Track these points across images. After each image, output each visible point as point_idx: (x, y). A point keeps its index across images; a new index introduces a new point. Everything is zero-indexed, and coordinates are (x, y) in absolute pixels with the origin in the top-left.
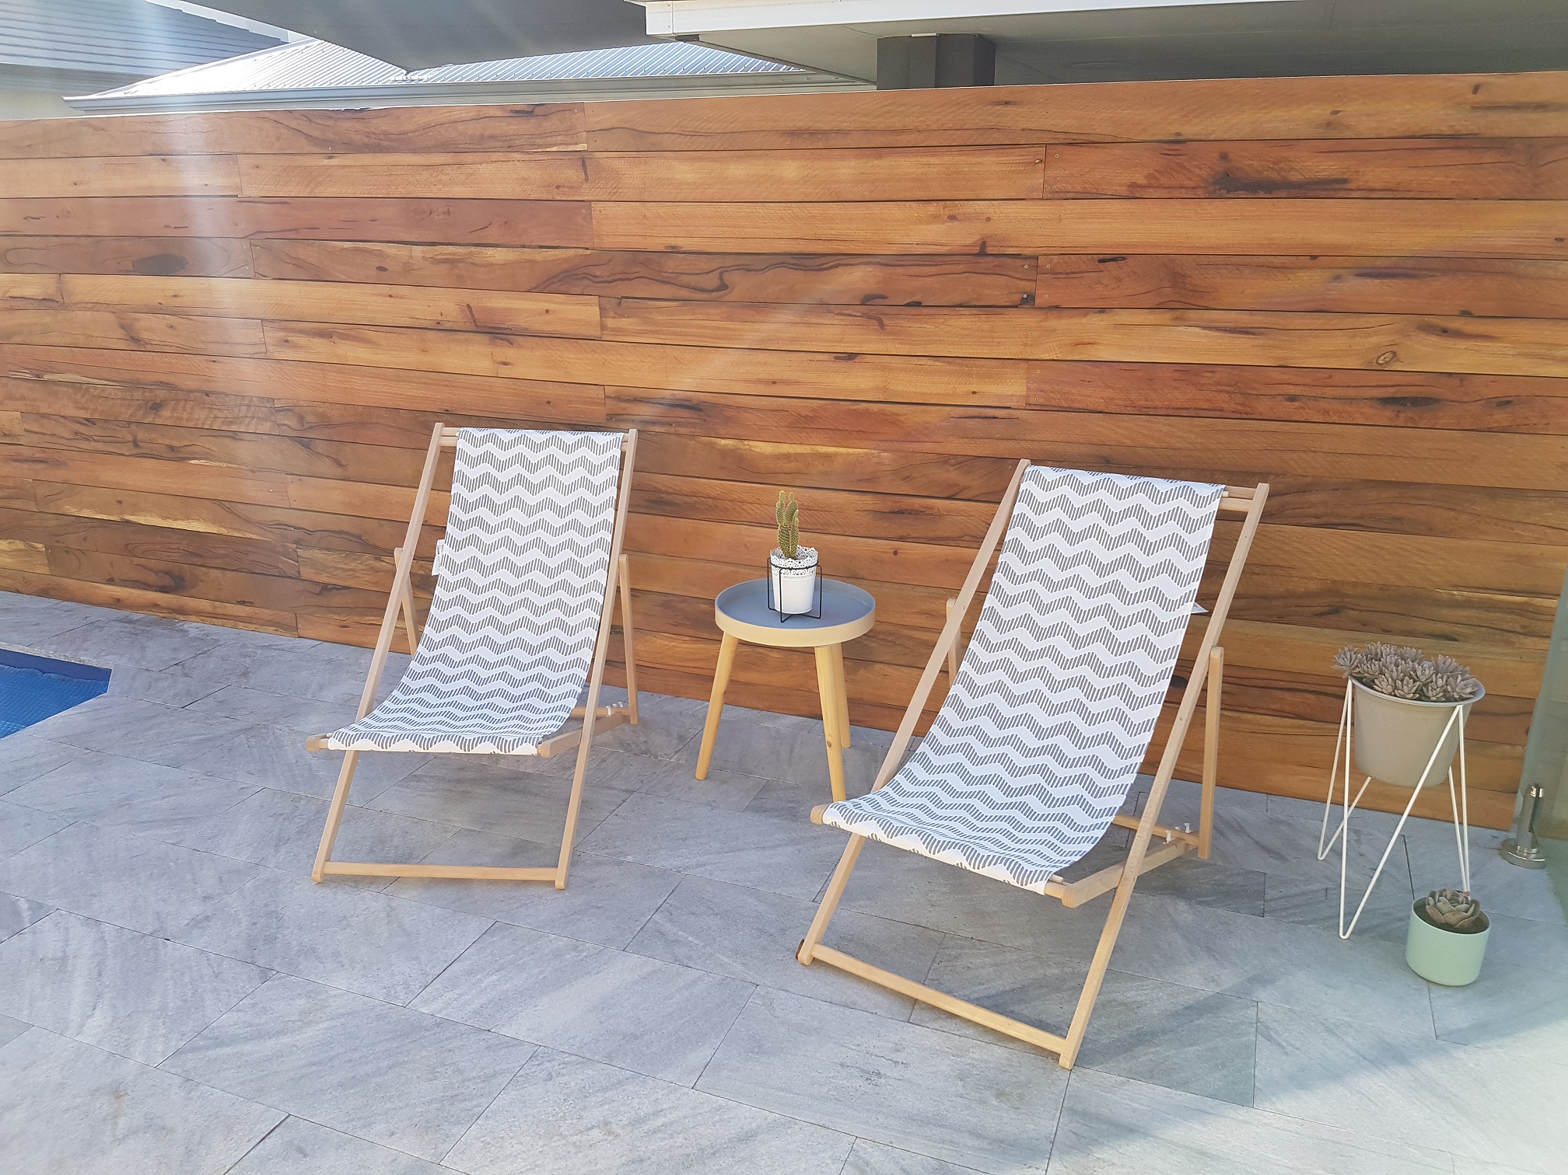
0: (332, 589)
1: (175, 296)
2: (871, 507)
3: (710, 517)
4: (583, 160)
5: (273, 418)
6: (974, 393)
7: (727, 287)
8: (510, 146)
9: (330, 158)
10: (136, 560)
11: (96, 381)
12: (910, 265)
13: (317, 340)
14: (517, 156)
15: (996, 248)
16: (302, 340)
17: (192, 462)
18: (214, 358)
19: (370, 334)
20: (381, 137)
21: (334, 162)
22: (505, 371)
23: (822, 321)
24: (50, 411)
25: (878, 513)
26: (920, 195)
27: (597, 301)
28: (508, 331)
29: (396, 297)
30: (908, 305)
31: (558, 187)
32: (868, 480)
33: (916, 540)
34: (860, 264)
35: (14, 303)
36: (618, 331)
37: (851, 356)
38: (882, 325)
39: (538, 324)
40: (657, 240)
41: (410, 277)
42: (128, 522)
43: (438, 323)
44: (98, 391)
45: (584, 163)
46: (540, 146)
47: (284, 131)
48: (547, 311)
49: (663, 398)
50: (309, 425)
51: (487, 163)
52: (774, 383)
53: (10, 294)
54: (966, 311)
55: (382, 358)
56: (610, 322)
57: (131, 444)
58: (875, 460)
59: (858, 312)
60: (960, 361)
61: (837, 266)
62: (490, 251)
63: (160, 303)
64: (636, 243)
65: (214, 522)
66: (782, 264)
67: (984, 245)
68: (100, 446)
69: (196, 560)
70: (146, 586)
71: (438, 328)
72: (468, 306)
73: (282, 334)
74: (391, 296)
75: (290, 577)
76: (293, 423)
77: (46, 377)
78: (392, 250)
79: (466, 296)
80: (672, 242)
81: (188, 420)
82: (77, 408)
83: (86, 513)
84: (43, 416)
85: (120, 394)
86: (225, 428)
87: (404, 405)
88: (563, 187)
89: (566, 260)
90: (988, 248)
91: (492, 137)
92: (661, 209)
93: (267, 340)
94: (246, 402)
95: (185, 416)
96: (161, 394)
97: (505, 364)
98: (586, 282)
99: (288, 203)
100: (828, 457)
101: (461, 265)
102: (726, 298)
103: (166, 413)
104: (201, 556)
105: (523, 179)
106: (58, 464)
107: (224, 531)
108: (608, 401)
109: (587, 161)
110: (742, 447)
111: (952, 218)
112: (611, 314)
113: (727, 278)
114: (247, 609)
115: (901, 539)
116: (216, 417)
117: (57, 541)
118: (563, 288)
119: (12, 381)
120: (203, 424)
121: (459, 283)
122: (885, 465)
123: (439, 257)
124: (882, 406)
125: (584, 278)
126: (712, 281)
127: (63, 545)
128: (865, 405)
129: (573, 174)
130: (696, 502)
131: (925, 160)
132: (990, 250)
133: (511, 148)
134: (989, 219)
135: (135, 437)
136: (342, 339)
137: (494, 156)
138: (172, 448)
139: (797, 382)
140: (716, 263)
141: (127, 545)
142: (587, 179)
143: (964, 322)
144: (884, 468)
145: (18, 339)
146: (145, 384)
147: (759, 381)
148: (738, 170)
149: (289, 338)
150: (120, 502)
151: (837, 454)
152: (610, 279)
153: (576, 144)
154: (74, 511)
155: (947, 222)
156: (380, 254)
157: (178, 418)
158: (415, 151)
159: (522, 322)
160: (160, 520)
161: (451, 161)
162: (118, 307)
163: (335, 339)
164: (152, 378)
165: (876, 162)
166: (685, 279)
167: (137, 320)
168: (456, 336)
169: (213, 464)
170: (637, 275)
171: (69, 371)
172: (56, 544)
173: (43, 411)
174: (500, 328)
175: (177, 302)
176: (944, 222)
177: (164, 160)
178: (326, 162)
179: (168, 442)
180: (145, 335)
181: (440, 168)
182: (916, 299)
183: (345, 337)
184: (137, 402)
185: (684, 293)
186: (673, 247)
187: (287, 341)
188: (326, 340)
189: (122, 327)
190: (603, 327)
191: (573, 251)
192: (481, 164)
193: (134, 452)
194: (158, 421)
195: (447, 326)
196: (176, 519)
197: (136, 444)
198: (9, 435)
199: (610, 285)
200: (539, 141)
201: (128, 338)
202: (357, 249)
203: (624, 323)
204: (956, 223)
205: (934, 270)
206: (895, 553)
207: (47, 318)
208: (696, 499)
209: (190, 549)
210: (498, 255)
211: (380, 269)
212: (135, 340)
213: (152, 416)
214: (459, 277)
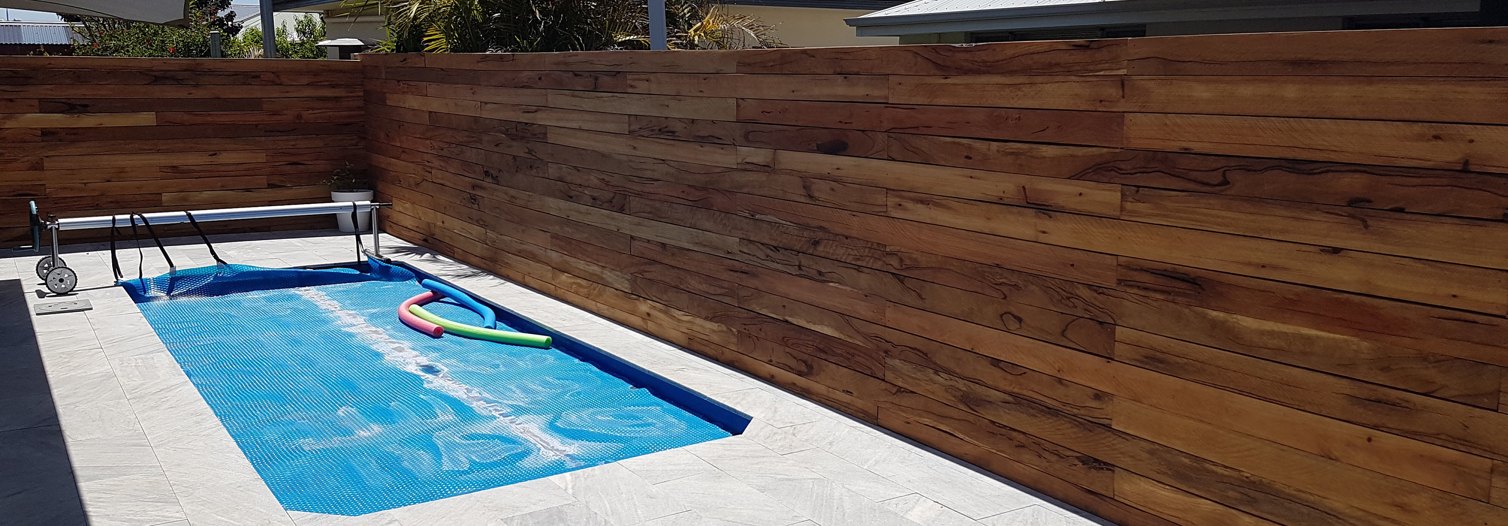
0: (903, 391)
1: (838, 169)
2: (1346, 392)
3: (1198, 379)
4: (1122, 82)
5: (884, 259)
6: (1454, 296)
7: (1228, 183)
8: (1068, 70)
9: (946, 78)
10: (787, 350)
11: (784, 222)
12: (1396, 175)
13: (919, 206)
14: (1073, 78)
15: (1478, 167)
16: (909, 205)
17: (831, 284)
18: (854, 213)
19: (953, 204)
20: (981, 64)
21: (948, 81)
22: (1043, 238)
23: (1310, 217)
24: (755, 239)
25: (1354, 399)
26: (1407, 116)
27: (1120, 189)
28: (1050, 208)
29: (975, 178)
30: (1391, 210)
31: (1101, 101)
32: (1346, 366)
33: (1390, 431)
34: (1348, 171)
35: (747, 167)
36: (1133, 212)
37: (1336, 251)
38: (1366, 227)
39: (1072, 203)
40: (1174, 143)
41: (984, 164)
42: (787, 321)
43: (1001, 199)
44: (785, 228)
45: (1123, 85)
46: (1092, 71)
47: (919, 59)
48: (1081, 194)
49: (1166, 270)
50: (906, 266)
51: (1051, 83)
52: (1263, 266)
53: (746, 161)
54: (1449, 220)
55: (959, 221)
56: (1128, 206)
57: (797, 267)
58: (1354, 347)
59: (1346, 212)
60: (1442, 265)
61: (1327, 172)
62: (1044, 148)
63: (829, 173)
64: (1157, 145)
65: (837, 329)
66: (1279, 167)
67: (1466, 163)
68: (779, 267)
69: (823, 356)
70: (791, 369)
71: (1000, 202)
72: (1024, 187)
73: (897, 200)
74: (971, 177)
75: (878, 378)
76: (895, 262)
77: (757, 217)
78: (978, 144)
79: (1023, 180)
80: (1185, 145)
81: (833, 254)
82: (771, 239)
83: (764, 312)
84: (751, 241)
85: (796, 232)
86: (854, 262)
87: (969, 258)
88: (1105, 101)
89: (1101, 155)
90: (1470, 166)
91: (1057, 64)
92: (1178, 120)
93: (888, 203)
94: (869, 246)
95: (831, 251)
96: (820, 234)
97: (1044, 232)
98: (1113, 173)
99: (915, 109)
100: (1309, 339)
101: (1023, 157)
102: (1229, 192)
103: (820, 248)
104: (826, 353)
105: (1076, 95)
106: (754, 275)
107: (842, 337)
108: (1119, 268)
109: (1126, 82)
110: (1230, 320)
111: (1437, 137)
112: (1130, 199)
113: (1229, 175)
114: (848, 397)
115: (1375, 427)
116: (849, 254)
117: (745, 329)
118: (1095, 177)
119: (738, 218)
120: (841, 258)
121: (1020, 170)
122: (1363, 353)
123: (1008, 151)
124: (1364, 298)
125: (1112, 170)
126: (1217, 178)
127: (747, 332)
128: (1346, 295)
129: (1113, 92)
130: (1185, 364)
131: (1412, 87)
132: (1472, 168)
133: (1069, 72)
134: (1472, 141)
135: (800, 262)
136: (936, 206)
137: (1057, 78)
138: (820, 273)
139: (1284, 269)
140: (1223, 162)
141: (784, 338)
142: (1123, 97)
143: (1445, 230)
144: (1362, 356)
145: (745, 190)
146: (811, 227)
147: (1250, 264)
148: (1246, 91)
149: (902, 203)
150: (784, 306)
151: (1318, 337)
152: (1133, 171)
153: (1118, 69)
154: (757, 309)
155: (1432, 141)
156: (970, 147)
157: (827, 252)
158: (1002, 74)
159: (1060, 201)
160: (805, 322)
161: (1027, 82)
162: (804, 173)
163: (930, 206)
164: (816, 223)
165: (1367, 88)
166: (1193, 175)
167: (814, 183)
168: (1011, 208)
169: (843, 287)
170: (1156, 169)
171: (769, 214)
172: (744, 331)
173: (751, 239)
174: (1044, 205)
175: (837, 173)
176: (1428, 140)
177: (845, 78)
178: (943, 81)
179: (819, 268)
180: (816, 194)
181: (1018, 86)
182: (1400, 205)
183: (937, 205)
184: (805, 239)
185: (1191, 186)
186: (1186, 149)
187: (900, 205)
188: (925, 206)
189: (805, 187)
190: (1122, 209)
191: (1106, 150)
192: (1047, 84)
193: (798, 273)
194: (816, 253)
195: (1006, 201)
196: (815, 324)
197: (800, 267)
198: (731, 253)
199: (1132, 176)
200: (1091, 67)
201: (806, 194)
202: (954, 143)
203: (1140, 207)
204: (1440, 142)
205: (1419, 181)
206: (1369, 440)
207: (763, 177)
208: (1186, 360)
209: (821, 346)
210: (1049, 151)
211: (968, 157)
212: (811, 197)
213: (812, 249)
214: (1021, 165)
